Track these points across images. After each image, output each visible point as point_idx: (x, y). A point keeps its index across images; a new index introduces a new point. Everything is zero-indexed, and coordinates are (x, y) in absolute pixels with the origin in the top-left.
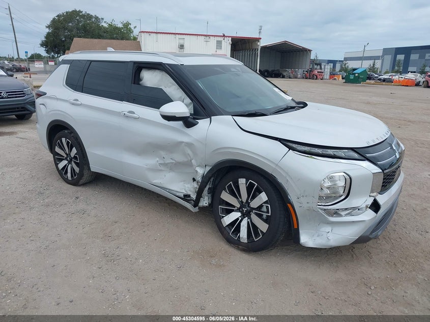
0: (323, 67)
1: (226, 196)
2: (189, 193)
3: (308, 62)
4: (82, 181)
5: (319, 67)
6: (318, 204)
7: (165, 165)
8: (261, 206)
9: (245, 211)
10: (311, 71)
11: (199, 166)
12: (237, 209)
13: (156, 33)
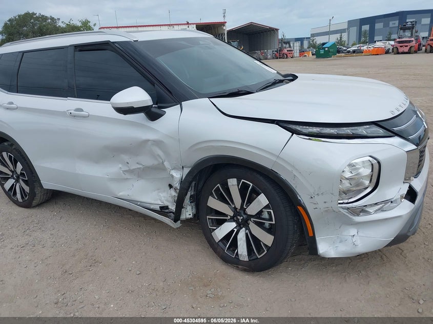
0: (292, 45)
1: (214, 203)
2: (166, 204)
3: (277, 42)
4: (35, 203)
5: (288, 45)
6: (339, 202)
7: (131, 171)
8: (261, 212)
9: (240, 221)
10: (281, 50)
11: (174, 169)
12: (231, 219)
13: (117, 27)
